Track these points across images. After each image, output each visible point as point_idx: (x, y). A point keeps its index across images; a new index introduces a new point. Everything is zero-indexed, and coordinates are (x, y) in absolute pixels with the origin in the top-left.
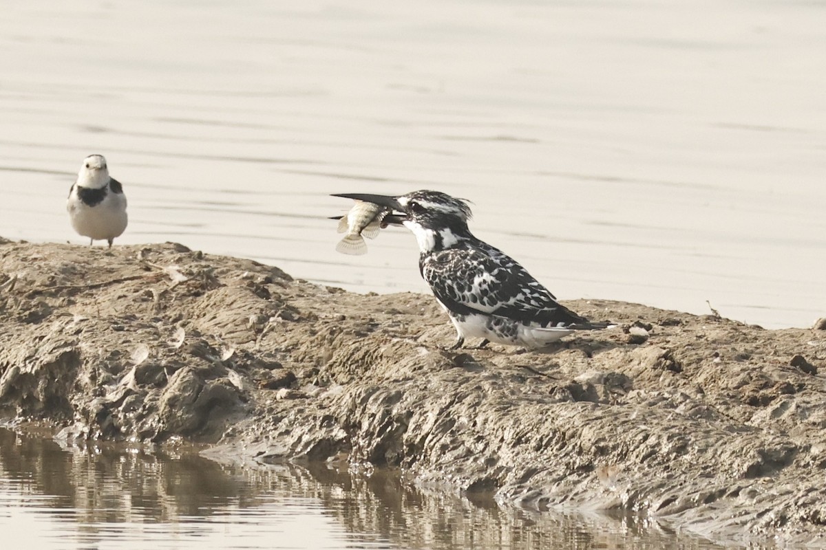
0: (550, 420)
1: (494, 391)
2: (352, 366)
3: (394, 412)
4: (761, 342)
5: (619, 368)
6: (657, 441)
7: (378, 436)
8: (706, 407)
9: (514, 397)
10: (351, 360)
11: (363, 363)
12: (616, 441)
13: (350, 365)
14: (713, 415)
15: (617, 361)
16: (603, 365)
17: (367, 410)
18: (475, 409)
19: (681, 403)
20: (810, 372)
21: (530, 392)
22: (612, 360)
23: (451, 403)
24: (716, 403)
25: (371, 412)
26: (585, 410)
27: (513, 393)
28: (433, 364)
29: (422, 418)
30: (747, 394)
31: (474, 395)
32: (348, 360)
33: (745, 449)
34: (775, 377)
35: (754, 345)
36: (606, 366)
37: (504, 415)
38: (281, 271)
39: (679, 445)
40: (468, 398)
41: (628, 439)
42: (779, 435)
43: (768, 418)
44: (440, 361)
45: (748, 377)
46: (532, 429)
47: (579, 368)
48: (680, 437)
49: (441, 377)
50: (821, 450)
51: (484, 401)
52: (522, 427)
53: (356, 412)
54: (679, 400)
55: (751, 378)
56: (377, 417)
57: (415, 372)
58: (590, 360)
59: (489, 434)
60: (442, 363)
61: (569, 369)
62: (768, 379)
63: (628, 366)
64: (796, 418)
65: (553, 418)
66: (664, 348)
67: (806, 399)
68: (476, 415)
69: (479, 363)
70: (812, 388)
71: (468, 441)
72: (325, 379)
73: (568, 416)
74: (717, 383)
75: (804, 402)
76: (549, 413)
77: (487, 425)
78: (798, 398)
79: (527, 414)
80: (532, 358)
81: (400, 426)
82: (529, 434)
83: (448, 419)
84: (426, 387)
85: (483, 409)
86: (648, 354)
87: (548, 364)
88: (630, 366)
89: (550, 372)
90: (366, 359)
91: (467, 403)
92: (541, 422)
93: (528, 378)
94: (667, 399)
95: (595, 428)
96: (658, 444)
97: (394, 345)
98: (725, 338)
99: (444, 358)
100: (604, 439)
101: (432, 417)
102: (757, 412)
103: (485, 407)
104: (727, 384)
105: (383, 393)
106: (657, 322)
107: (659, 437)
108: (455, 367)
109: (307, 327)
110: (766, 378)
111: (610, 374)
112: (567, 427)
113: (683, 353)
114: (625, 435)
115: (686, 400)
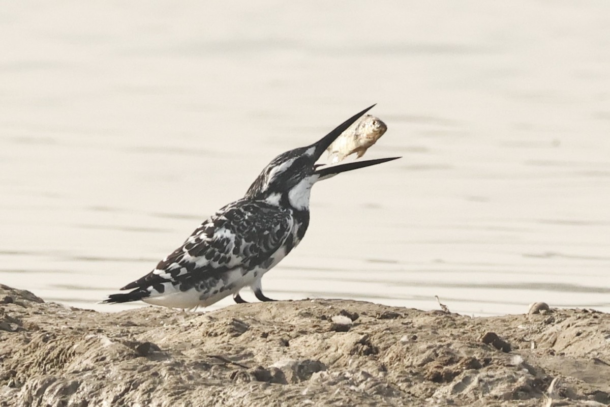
0: (220, 401)
1: (171, 376)
2: (47, 365)
3: (70, 402)
4: (470, 327)
5: (315, 355)
8: (386, 385)
9: (191, 382)
10: (46, 359)
11: (58, 362)
13: (45, 365)
14: (394, 392)
15: (314, 349)
16: (299, 353)
17: (43, 402)
18: (149, 395)
19: (362, 381)
20: (502, 349)
21: (209, 378)
22: (308, 348)
23: (127, 390)
24: (398, 381)
25: (46, 404)
26: (256, 389)
27: (190, 378)
28: (116, 355)
30: (430, 371)
31: (150, 381)
32: (44, 359)
34: (463, 354)
35: (462, 330)
36: (303, 354)
37: (176, 399)
38: (33, 294)
40: (144, 384)
42: (446, 404)
43: (449, 393)
44: (123, 351)
45: (433, 354)
47: (273, 357)
49: (121, 366)
51: (159, 387)
53: (32, 404)
54: (360, 379)
55: (437, 355)
57: (97, 363)
58: (286, 349)
60: (125, 353)
61: (263, 358)
62: (455, 355)
63: (325, 353)
64: (478, 392)
65: (224, 400)
66: (362, 334)
67: (491, 373)
68: (150, 401)
69: (163, 352)
70: (498, 362)
72: (21, 381)
73: (238, 397)
74: (403, 362)
75: (488, 376)
76: (221, 394)
78: (483, 373)
79: (199, 396)
80: (225, 348)
84: (104, 377)
85: (157, 394)
86: (348, 339)
87: (242, 353)
88: (327, 353)
89: (243, 361)
90: (60, 357)
91: (141, 389)
93: (213, 365)
94: (347, 378)
97: (87, 341)
98: (432, 324)
99: (128, 348)
102: (439, 388)
103: (159, 392)
104: (412, 362)
105: (59, 383)
106: (375, 315)
108: (138, 357)
109: (21, 336)
110: (452, 354)
111: (304, 362)
113: (380, 337)
115: (367, 379)
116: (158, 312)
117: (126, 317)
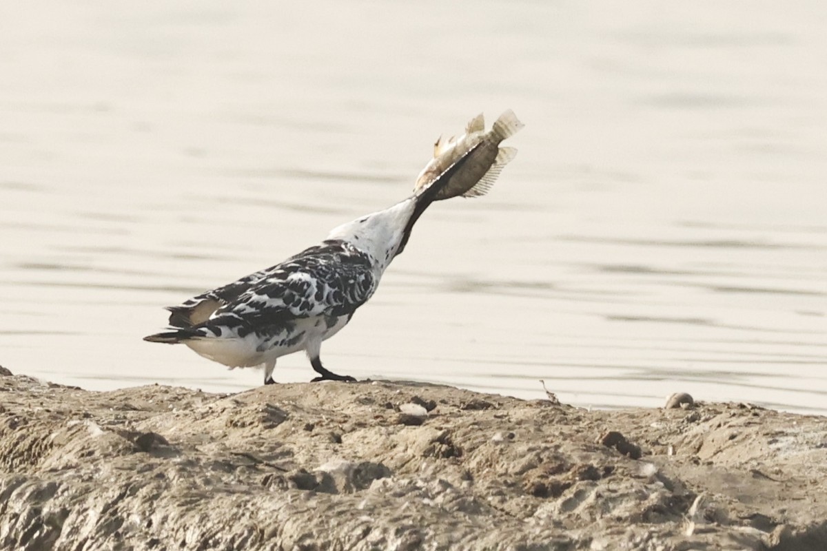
0: (248, 514)
1: (181, 479)
2: (15, 460)
3: (45, 511)
4: (585, 423)
5: (377, 455)
6: (382, 536)
7: (23, 544)
8: (472, 499)
9: (209, 488)
10: (14, 452)
11: (29, 456)
12: (328, 537)
13: (13, 459)
14: (482, 509)
15: (375, 447)
16: (355, 453)
17: (8, 510)
18: (152, 503)
19: (438, 493)
20: (628, 454)
21: (233, 483)
22: (367, 446)
23: (121, 497)
24: (488, 493)
25: (12, 511)
26: (296, 500)
27: (207, 482)
28: (108, 448)
29: (81, 517)
31: (153, 484)
32: (10, 452)
33: (500, 545)
34: (576, 459)
35: (575, 427)
36: (360, 455)
37: (188, 510)
39: (412, 540)
40: (145, 489)
41: (342, 534)
42: (552, 526)
43: (556, 512)
44: (117, 444)
45: (536, 458)
46: (223, 528)
47: (320, 457)
48: (414, 529)
49: (114, 464)
50: (605, 545)
51: (165, 493)
52: (209, 525)
54: (436, 490)
55: (541, 460)
56: (21, 519)
57: (82, 458)
58: (337, 446)
59: (167, 537)
60: (120, 447)
61: (307, 457)
62: (565, 461)
63: (390, 454)
64: (595, 511)
65: (252, 513)
66: (441, 429)
67: (613, 486)
68: (153, 512)
69: (172, 447)
70: (623, 472)
71: (138, 547)
73: (271, 509)
74: (495, 468)
75: (609, 490)
76: (249, 505)
77: (166, 525)
78: (602, 486)
79: (219, 508)
80: (255, 443)
81: (52, 531)
82: (219, 535)
83: (113, 518)
84: (91, 478)
86: (421, 436)
87: (278, 451)
88: (392, 453)
89: (279, 461)
90: (33, 450)
91: (140, 496)
92: (236, 518)
93: (238, 466)
94: (419, 488)
95: (300, 521)
96: (383, 541)
97: (69, 429)
98: (535, 418)
99: (124, 440)
100: (310, 535)
101: (93, 516)
102: (543, 505)
103: (165, 501)
104: (507, 470)
105: (31, 485)
106: (459, 405)
107: (385, 531)
108: (138, 452)
110: (562, 460)
111: (364, 464)
112: (268, 521)
113: (465, 434)
114: (339, 529)
115: (446, 490)
116: (166, 392)
117: (123, 397)
